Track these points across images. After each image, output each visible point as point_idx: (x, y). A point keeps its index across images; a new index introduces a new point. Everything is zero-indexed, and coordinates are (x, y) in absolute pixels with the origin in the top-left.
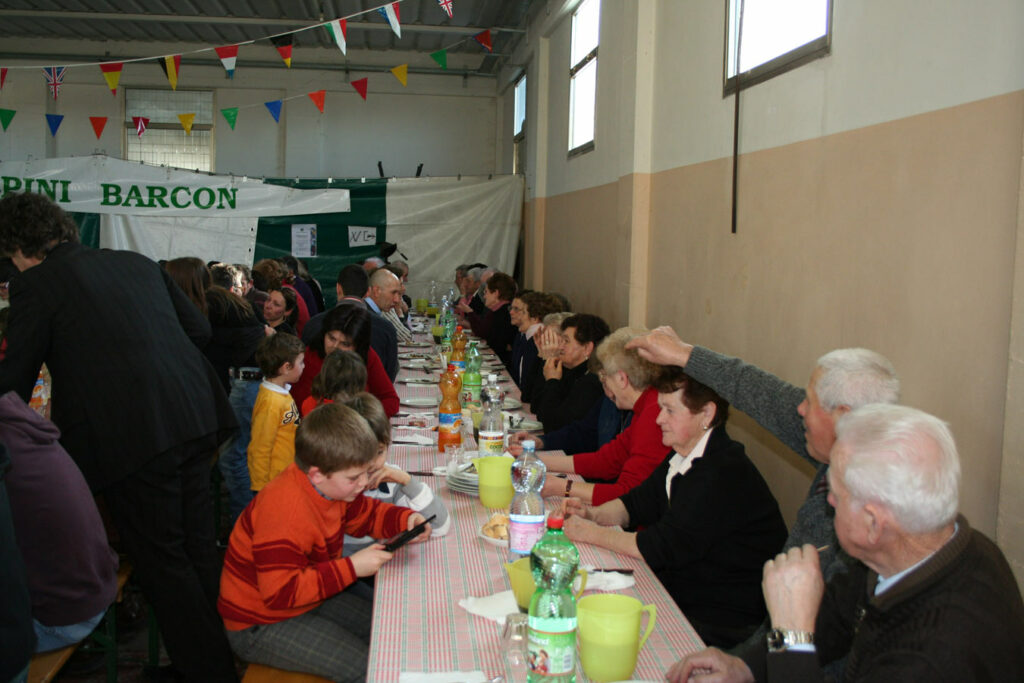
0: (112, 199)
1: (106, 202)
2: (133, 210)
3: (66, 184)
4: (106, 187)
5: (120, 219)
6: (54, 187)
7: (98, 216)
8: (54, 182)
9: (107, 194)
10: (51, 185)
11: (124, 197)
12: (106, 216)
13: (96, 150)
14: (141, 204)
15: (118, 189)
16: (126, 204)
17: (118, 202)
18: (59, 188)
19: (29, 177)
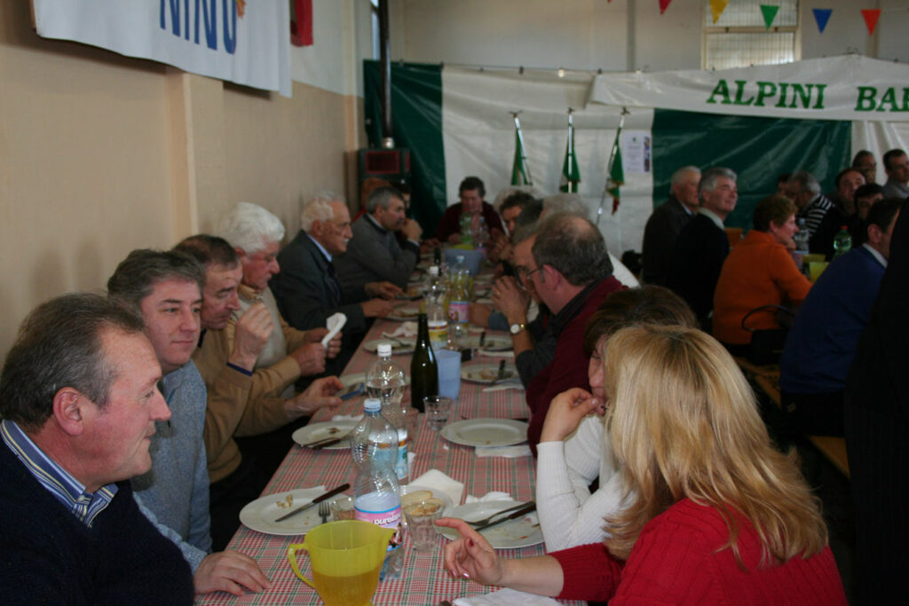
0: (866, 104)
1: (859, 108)
2: (886, 116)
3: (821, 87)
4: (862, 90)
5: (872, 125)
6: (809, 91)
7: (849, 123)
8: (810, 86)
9: (861, 98)
10: (806, 90)
11: (878, 102)
12: (860, 123)
13: (849, 48)
14: (895, 109)
15: (874, 91)
16: (881, 109)
17: (872, 107)
18: (815, 92)
19: (784, 81)
